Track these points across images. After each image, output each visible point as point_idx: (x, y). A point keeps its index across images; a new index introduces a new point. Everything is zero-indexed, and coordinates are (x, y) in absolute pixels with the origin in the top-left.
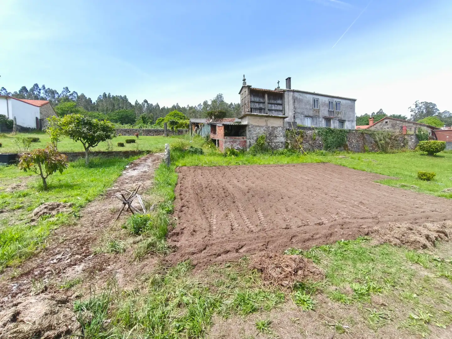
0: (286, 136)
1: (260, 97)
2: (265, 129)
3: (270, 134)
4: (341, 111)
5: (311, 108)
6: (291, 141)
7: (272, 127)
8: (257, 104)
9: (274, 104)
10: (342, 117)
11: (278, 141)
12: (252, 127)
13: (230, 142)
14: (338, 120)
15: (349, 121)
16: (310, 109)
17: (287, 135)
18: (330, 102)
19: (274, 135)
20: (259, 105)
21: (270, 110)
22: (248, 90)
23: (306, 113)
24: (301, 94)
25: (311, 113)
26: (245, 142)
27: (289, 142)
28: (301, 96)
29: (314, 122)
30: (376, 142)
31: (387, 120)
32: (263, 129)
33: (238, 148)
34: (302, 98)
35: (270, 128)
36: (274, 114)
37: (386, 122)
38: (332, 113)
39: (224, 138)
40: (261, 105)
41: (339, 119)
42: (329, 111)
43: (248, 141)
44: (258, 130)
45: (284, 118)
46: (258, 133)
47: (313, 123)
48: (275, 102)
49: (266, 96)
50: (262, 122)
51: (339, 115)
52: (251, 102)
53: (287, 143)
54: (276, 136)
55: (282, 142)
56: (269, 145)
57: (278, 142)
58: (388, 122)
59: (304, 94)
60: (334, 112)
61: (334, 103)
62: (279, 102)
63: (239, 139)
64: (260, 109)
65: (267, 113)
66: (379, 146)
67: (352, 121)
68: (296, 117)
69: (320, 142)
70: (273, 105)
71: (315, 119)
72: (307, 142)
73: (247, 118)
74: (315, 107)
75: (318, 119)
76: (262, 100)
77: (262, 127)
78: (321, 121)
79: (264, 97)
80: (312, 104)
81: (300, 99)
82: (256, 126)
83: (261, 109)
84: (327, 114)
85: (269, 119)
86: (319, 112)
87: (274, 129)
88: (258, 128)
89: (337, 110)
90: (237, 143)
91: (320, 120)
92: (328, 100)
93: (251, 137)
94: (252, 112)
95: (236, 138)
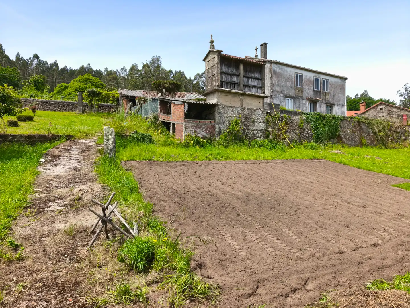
0: (267, 122)
1: (233, 67)
2: (240, 111)
3: (246, 119)
4: (329, 92)
5: (293, 86)
6: (272, 128)
7: (249, 109)
9: (251, 78)
10: (330, 100)
11: (256, 128)
12: (223, 108)
13: (192, 127)
14: (326, 103)
15: (338, 105)
16: (292, 88)
18: (316, 79)
19: (252, 120)
20: (231, 78)
21: (246, 86)
22: (218, 57)
23: (286, 92)
24: (280, 66)
25: (292, 93)
26: (214, 127)
27: (270, 130)
28: (280, 69)
29: (296, 104)
30: (375, 133)
31: (381, 106)
32: (237, 111)
33: (203, 135)
34: (282, 72)
35: (247, 111)
36: (252, 92)
37: (381, 109)
38: (318, 93)
39: (185, 122)
40: (235, 79)
41: (327, 101)
42: (314, 91)
43: (217, 126)
44: (230, 112)
45: (263, 98)
46: (231, 116)
47: (295, 106)
48: (253, 75)
49: (242, 67)
50: (235, 102)
51: (327, 97)
52: (222, 73)
53: (268, 131)
54: (253, 122)
55: (261, 130)
56: (245, 133)
57: (257, 130)
58: (383, 109)
59: (284, 67)
60: (320, 92)
61: (321, 81)
62: (258, 75)
63: (204, 123)
64: (233, 83)
65: (242, 90)
66: (378, 139)
67: (343, 105)
68: (274, 96)
69: (309, 132)
70: (250, 80)
71: (297, 100)
72: (292, 131)
73: (216, 95)
74: (297, 85)
75: (300, 100)
76: (235, 72)
77: (236, 107)
78: (305, 104)
79: (238, 68)
80: (293, 80)
81: (279, 72)
82: (229, 107)
83: (235, 84)
84: (311, 95)
85: (245, 97)
86: (302, 91)
87: (251, 112)
88: (230, 110)
89: (324, 90)
90: (203, 129)
91: (304, 102)
92: (314, 76)
93: (222, 122)
94: (223, 87)
95: (202, 122)
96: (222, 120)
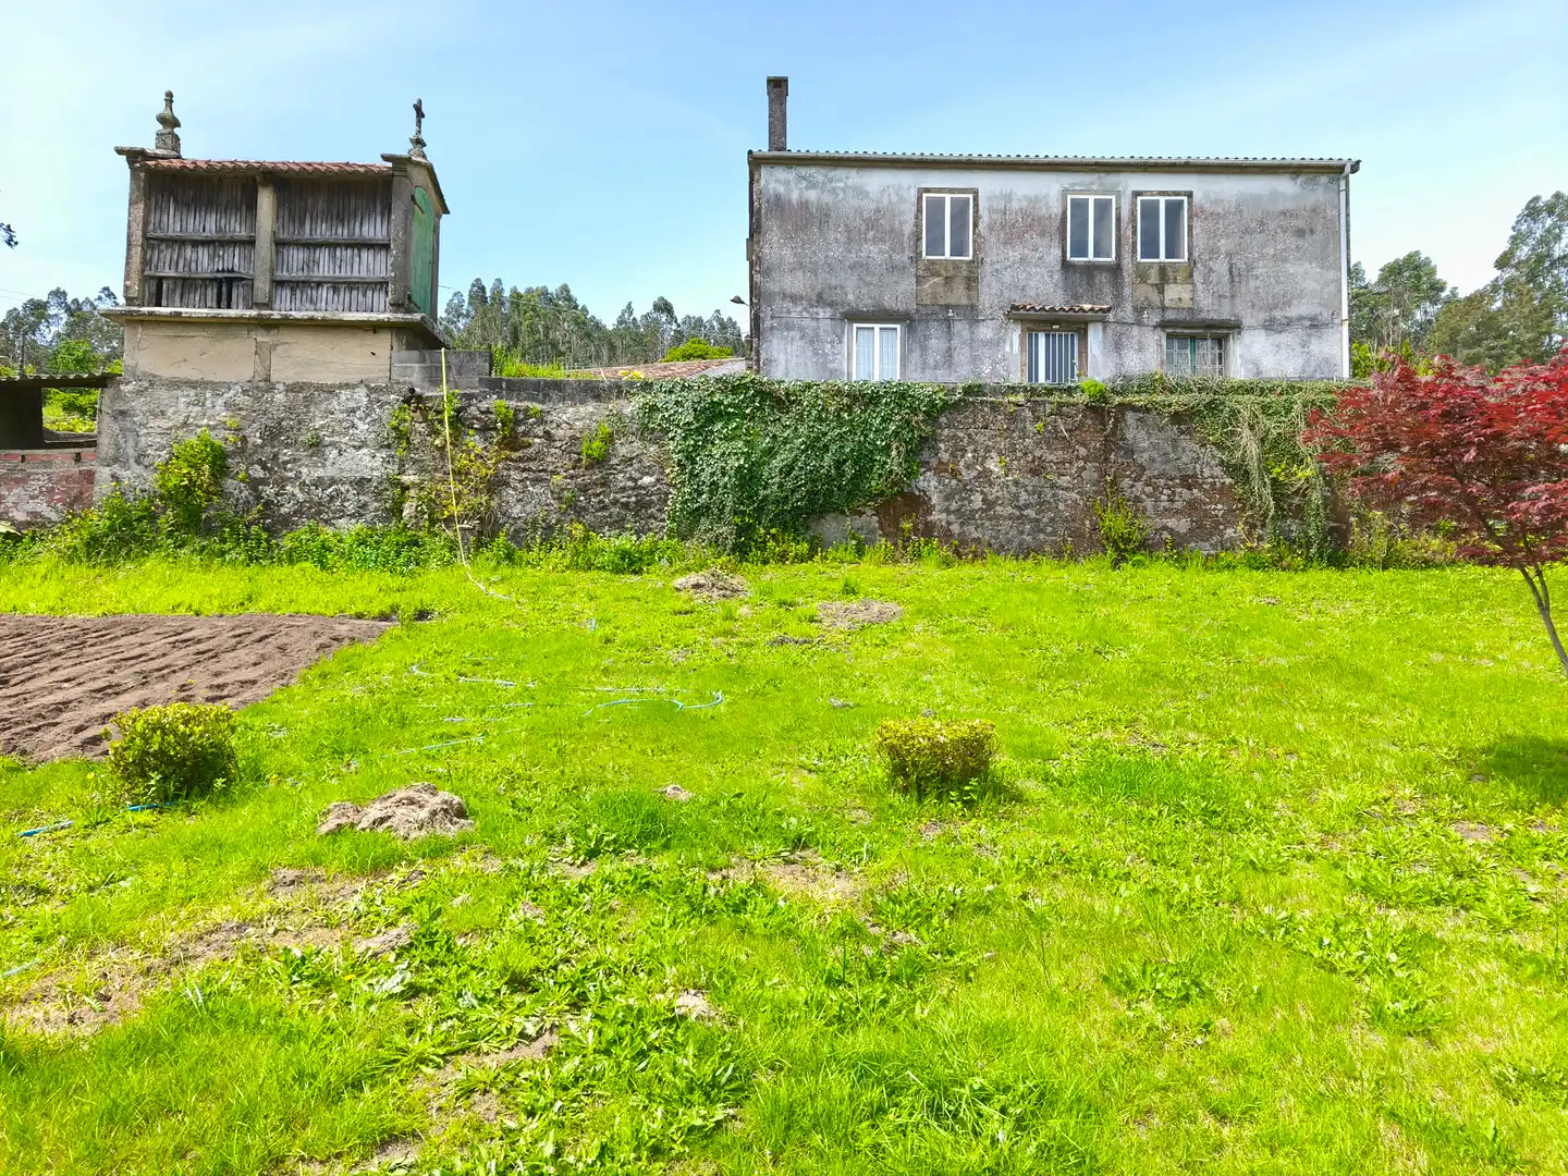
0: (397, 442)
1: (227, 209)
2: (243, 400)
3: (273, 434)
5: (904, 257)
7: (293, 388)
8: (203, 254)
11: (329, 472)
12: (141, 393)
17: (402, 435)
19: (305, 437)
20: (212, 258)
21: (292, 285)
24: (814, 173)
26: (89, 477)
27: (410, 478)
28: (811, 186)
32: (220, 401)
33: (34, 514)
35: (280, 397)
36: (326, 307)
40: (233, 260)
43: (104, 473)
44: (180, 406)
45: (396, 329)
46: (185, 424)
48: (341, 233)
49: (266, 201)
50: (233, 361)
52: (152, 239)
53: (396, 484)
54: (316, 446)
55: (361, 483)
56: (258, 498)
57: (333, 481)
59: (838, 173)
63: (47, 463)
64: (219, 282)
65: (266, 306)
69: (647, 479)
70: (322, 255)
72: (536, 481)
73: (128, 337)
76: (238, 229)
77: (217, 387)
79: (248, 208)
82: (176, 384)
83: (230, 282)
85: (285, 336)
87: (309, 401)
88: (184, 397)
90: (34, 486)
93: (131, 451)
94: (164, 302)
95: (35, 457)
96: (131, 443)
